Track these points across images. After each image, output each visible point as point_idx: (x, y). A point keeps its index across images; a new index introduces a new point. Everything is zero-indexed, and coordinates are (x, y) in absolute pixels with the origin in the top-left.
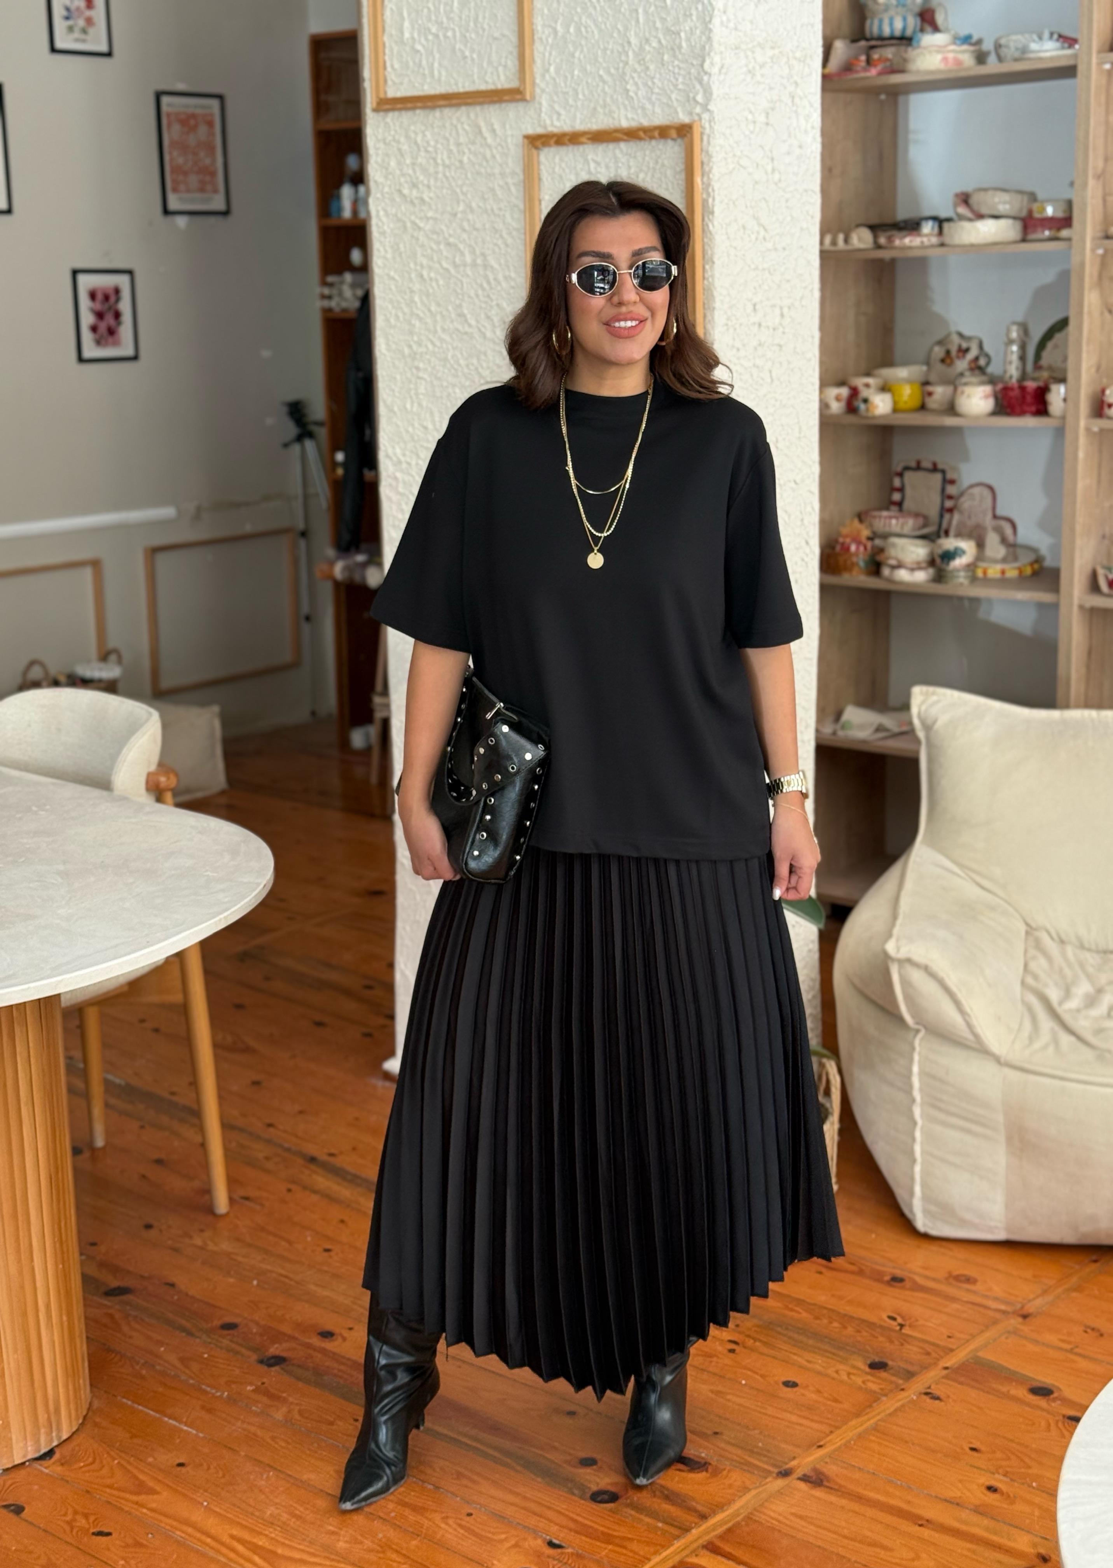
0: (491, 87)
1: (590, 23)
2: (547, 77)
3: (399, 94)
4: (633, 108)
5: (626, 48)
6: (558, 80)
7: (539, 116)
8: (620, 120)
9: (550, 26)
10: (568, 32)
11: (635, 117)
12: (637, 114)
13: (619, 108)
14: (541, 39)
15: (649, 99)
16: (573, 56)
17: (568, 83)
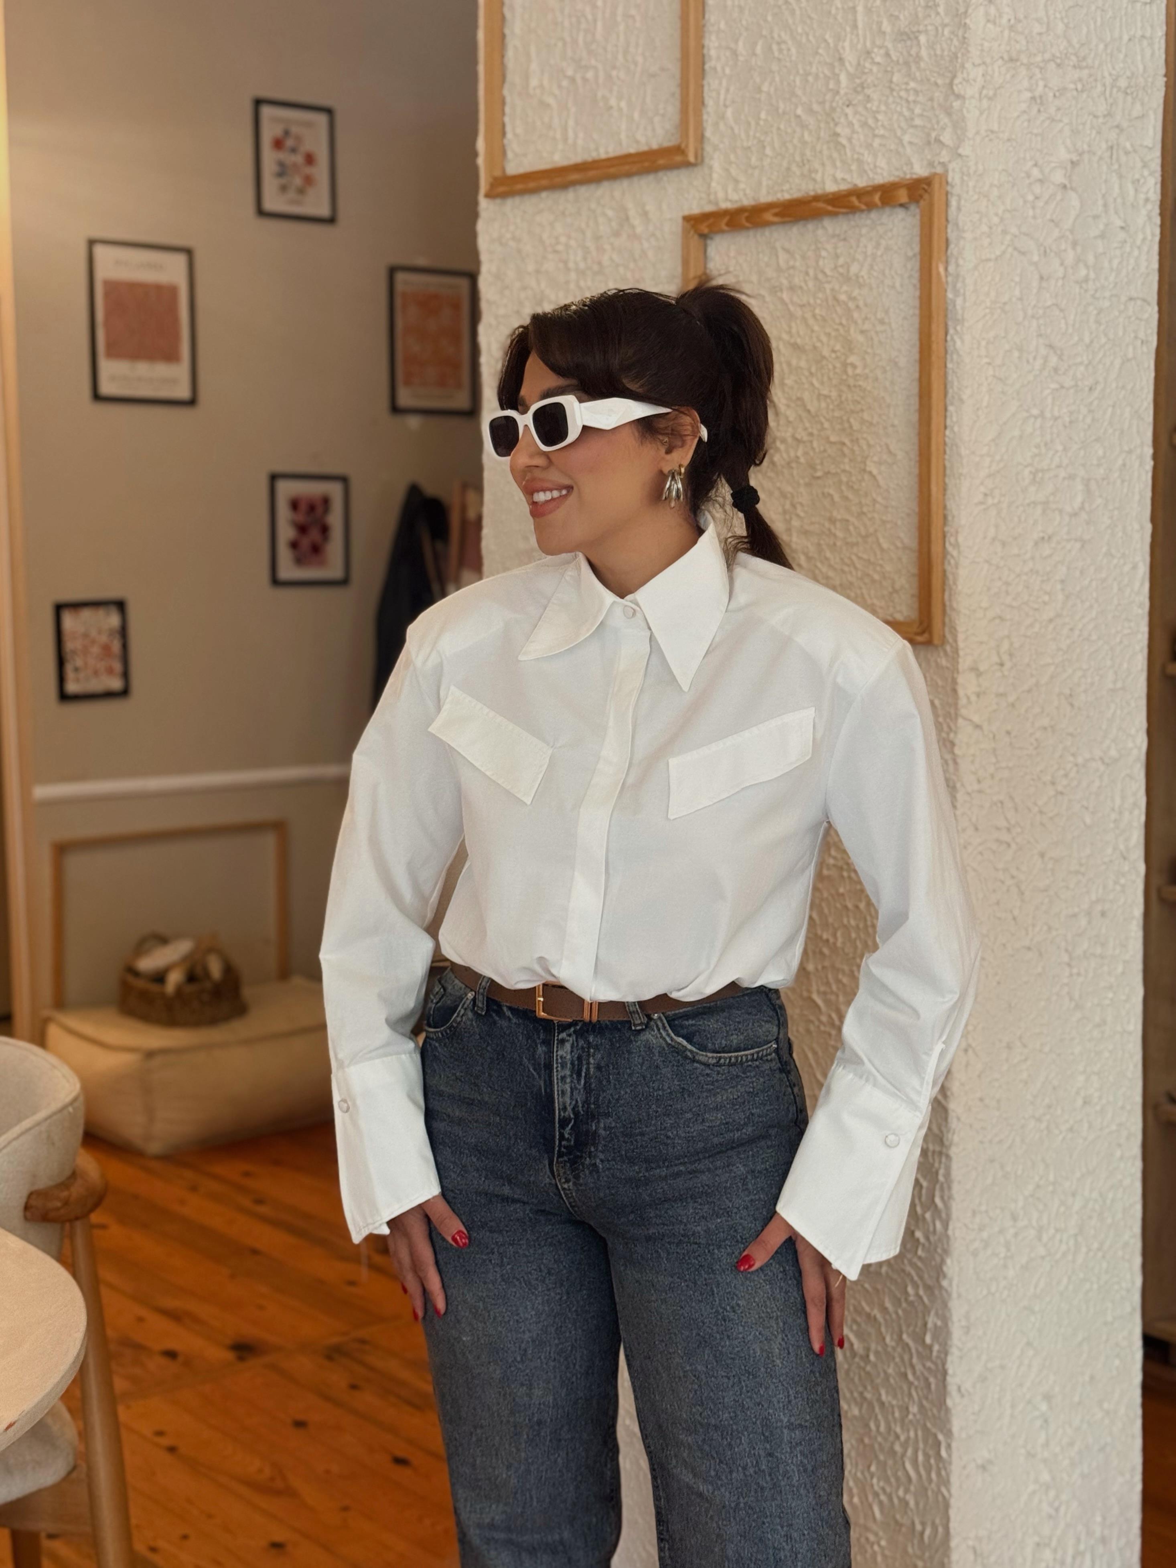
0: (645, 148)
1: (785, 36)
2: (722, 126)
3: (521, 171)
4: (843, 162)
5: (837, 71)
6: (736, 131)
7: (709, 187)
8: (823, 183)
9: (728, 48)
10: (754, 54)
11: (847, 177)
12: (851, 171)
13: (823, 165)
14: (715, 69)
15: (869, 146)
16: (759, 90)
17: (751, 133)
